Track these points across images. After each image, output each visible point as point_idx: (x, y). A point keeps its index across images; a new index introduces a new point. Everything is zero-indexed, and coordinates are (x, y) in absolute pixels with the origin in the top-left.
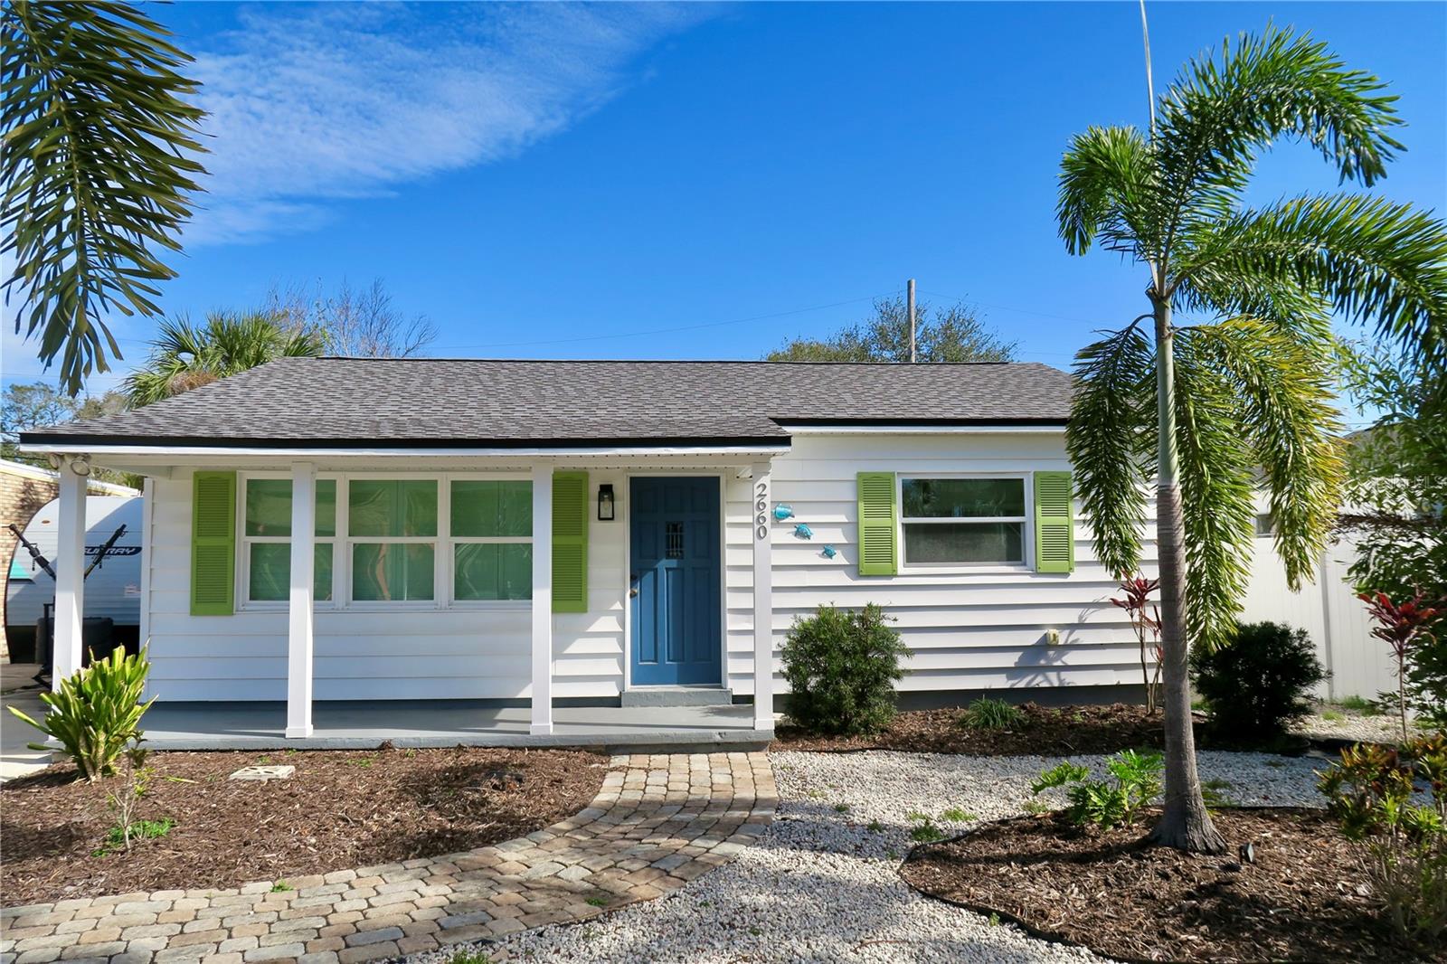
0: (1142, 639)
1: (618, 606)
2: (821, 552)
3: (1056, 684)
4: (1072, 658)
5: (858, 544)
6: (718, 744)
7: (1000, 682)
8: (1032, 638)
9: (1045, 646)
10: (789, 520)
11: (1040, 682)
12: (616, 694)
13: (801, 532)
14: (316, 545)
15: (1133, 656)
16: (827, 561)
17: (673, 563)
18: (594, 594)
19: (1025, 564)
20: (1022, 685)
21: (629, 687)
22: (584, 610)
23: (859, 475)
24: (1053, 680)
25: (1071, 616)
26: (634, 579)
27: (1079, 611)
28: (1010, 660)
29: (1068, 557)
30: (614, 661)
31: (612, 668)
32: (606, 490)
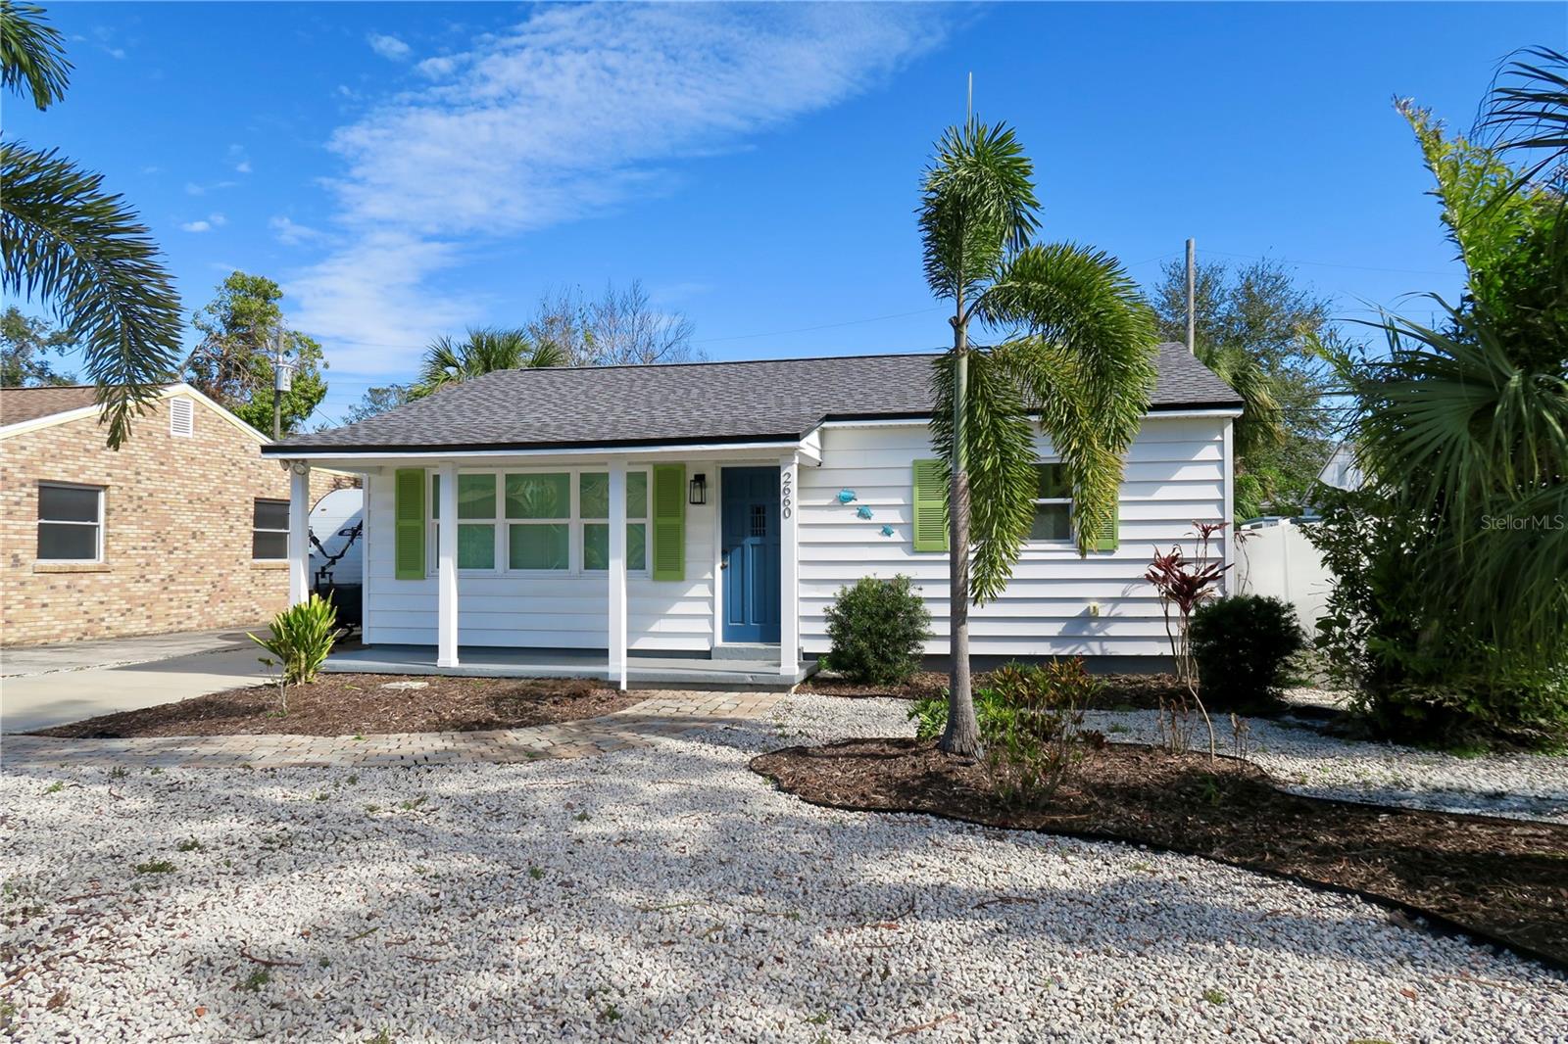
0: (1166, 613)
1: (709, 576)
2: (881, 530)
3: (1098, 653)
4: (1115, 630)
5: (912, 524)
6: (751, 685)
7: (1043, 649)
8: (1075, 610)
9: (1088, 617)
10: (852, 503)
11: (1083, 650)
12: (708, 649)
13: (863, 513)
14: (459, 526)
15: (1160, 629)
16: (887, 539)
17: (757, 540)
18: (690, 566)
19: (1072, 542)
20: (1065, 652)
21: (719, 642)
22: (681, 579)
23: (915, 462)
24: (1096, 649)
25: (1115, 591)
26: (724, 553)
27: (1122, 586)
28: (1055, 629)
29: (1112, 535)
30: (706, 622)
31: (704, 626)
32: (700, 479)
